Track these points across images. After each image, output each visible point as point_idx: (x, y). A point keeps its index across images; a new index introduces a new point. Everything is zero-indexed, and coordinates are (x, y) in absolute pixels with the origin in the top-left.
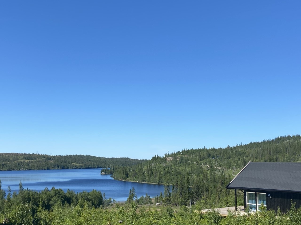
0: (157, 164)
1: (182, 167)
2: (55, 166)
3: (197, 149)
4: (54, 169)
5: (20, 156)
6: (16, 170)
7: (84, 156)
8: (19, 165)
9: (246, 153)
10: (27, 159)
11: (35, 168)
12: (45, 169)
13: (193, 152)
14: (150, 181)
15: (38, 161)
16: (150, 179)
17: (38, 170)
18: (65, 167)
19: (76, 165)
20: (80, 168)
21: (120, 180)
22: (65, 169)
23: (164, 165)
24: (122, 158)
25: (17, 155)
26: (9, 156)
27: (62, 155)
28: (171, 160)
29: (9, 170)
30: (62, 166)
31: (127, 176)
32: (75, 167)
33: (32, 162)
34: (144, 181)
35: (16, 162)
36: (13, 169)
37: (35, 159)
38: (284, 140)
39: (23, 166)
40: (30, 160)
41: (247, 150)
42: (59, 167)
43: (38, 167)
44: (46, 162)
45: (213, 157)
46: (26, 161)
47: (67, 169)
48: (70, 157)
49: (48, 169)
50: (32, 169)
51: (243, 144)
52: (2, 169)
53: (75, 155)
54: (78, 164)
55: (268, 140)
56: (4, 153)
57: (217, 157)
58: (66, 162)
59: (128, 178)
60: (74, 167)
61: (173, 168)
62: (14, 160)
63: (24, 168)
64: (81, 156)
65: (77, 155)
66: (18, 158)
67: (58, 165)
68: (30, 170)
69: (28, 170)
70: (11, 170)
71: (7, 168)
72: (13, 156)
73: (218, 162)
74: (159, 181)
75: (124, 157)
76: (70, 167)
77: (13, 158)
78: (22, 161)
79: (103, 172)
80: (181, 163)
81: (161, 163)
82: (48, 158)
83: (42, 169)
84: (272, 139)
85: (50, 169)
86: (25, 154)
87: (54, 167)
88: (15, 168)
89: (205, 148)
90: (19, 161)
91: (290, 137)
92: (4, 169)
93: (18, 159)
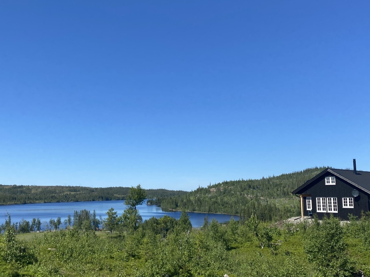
0: (202, 195)
1: (227, 197)
2: (99, 197)
3: (235, 180)
4: (98, 200)
5: (65, 189)
6: (64, 202)
7: (122, 188)
8: (66, 197)
9: (282, 184)
10: (72, 192)
11: (81, 200)
12: (90, 201)
13: (233, 183)
14: (200, 211)
15: (83, 193)
16: (200, 209)
17: (84, 201)
18: (108, 198)
19: (119, 196)
20: (122, 200)
21: (170, 209)
22: (109, 200)
23: (210, 195)
24: (159, 190)
25: (63, 187)
26: (55, 189)
27: (102, 187)
28: (215, 191)
29: (58, 202)
30: (106, 197)
31: (177, 206)
32: (118, 198)
33: (77, 194)
34: (194, 210)
35: (62, 194)
36: (62, 201)
37: (79, 191)
38: (312, 172)
39: (70, 198)
40: (75, 193)
41: (283, 182)
42: (103, 199)
43: (84, 199)
44: (90, 194)
45: (254, 188)
46: (72, 193)
47: (111, 200)
48: (111, 188)
49: (93, 200)
50: (79, 200)
51: (276, 175)
52: (52, 201)
53: (115, 187)
54: (120, 196)
55: (297, 171)
56: (50, 186)
57: (257, 188)
58: (109, 194)
59: (178, 208)
60: (116, 199)
61: (219, 198)
62: (60, 193)
63: (72, 200)
64: (120, 188)
65: (116, 187)
66: (64, 190)
67: (102, 197)
68: (77, 201)
69: (75, 201)
70: (60, 202)
71: (56, 200)
72: (59, 189)
73: (259, 193)
74: (209, 210)
75: (161, 188)
76: (113, 198)
77: (59, 190)
78: (68, 193)
79: (149, 203)
80: (224, 193)
81: (206, 194)
82: (91, 190)
83: (88, 201)
84: (300, 171)
85: (95, 201)
86: (69, 187)
87: (98, 199)
88: (63, 200)
89: (242, 180)
90: (65, 193)
91: (317, 168)
92: (53, 201)
93: (64, 192)
